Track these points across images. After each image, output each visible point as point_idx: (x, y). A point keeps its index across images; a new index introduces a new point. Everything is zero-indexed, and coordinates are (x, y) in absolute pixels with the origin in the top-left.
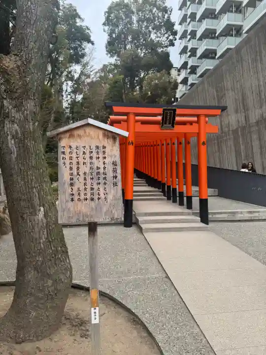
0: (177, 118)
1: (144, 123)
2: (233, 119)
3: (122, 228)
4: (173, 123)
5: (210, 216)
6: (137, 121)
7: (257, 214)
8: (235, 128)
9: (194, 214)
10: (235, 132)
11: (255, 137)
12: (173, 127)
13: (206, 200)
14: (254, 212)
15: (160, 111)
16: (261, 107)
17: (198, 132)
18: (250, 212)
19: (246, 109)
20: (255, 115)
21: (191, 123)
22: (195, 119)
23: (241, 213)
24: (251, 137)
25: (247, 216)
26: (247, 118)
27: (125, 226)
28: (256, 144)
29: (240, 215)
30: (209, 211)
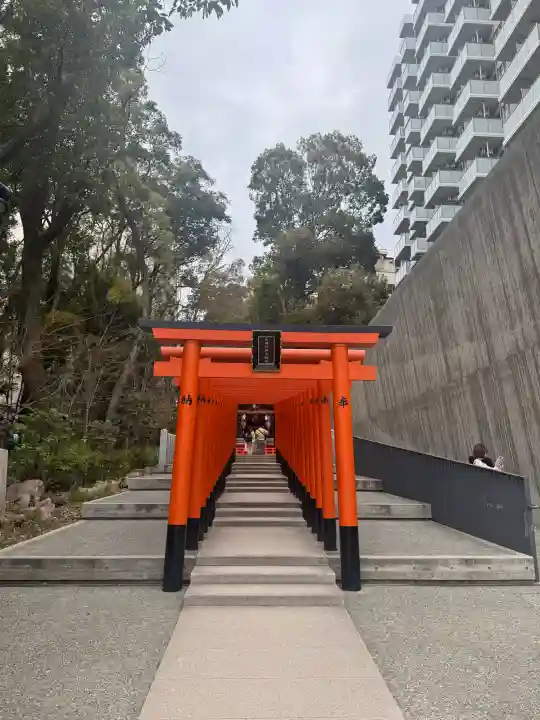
0: (284, 351)
2: (466, 353)
3: (157, 592)
4: (278, 361)
5: (364, 569)
6: (203, 356)
7: (483, 568)
8: (471, 371)
10: (473, 378)
11: (508, 389)
12: (278, 367)
13: (355, 529)
14: (477, 562)
15: (248, 336)
17: (331, 378)
18: (467, 562)
19: (487, 334)
21: (315, 361)
22: (327, 352)
23: (446, 563)
24: (502, 390)
25: (460, 572)
26: (490, 351)
27: (165, 590)
28: (511, 403)
29: (441, 569)
30: (361, 557)
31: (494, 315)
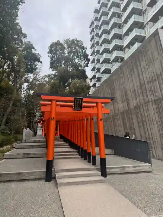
0: (84, 104)
1: (62, 106)
2: (121, 106)
4: (81, 107)
5: (108, 170)
6: (57, 105)
7: (138, 168)
9: (97, 169)
11: (134, 117)
12: (81, 109)
13: (105, 159)
14: (137, 166)
15: (72, 99)
16: (136, 99)
17: (97, 112)
18: (134, 167)
19: (127, 100)
20: (133, 103)
21: (93, 107)
22: (95, 105)
23: (128, 167)
24: (132, 118)
25: (132, 170)
26: (128, 105)
27: (46, 181)
28: (135, 121)
29: (128, 169)
30: (107, 167)
31: (130, 95)
